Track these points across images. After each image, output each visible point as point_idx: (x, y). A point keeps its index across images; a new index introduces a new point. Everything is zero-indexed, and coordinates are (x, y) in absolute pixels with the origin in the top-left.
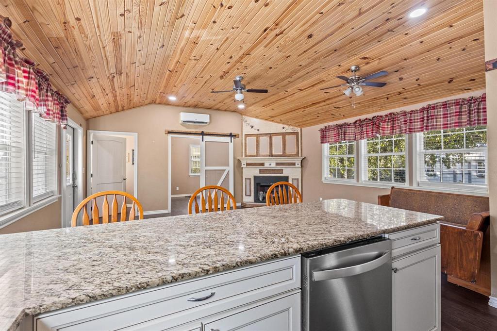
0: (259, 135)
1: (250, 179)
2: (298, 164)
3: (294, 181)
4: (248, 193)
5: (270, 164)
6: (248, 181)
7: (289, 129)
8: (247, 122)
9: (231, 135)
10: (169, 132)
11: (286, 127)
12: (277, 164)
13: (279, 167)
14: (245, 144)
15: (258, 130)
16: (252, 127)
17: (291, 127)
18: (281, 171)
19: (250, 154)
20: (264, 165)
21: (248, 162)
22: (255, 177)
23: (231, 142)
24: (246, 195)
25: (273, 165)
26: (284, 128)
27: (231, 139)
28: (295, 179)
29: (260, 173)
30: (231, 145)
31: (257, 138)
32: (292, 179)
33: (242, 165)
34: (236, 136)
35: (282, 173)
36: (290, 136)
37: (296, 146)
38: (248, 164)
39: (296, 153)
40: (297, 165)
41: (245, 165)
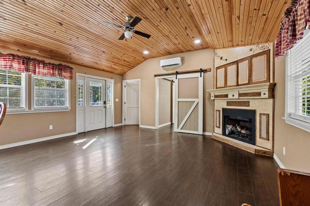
0: (226, 65)
1: (219, 111)
2: (264, 94)
3: (262, 116)
4: (218, 125)
5: (233, 96)
6: (218, 112)
7: (257, 49)
8: (218, 55)
9: (201, 71)
10: (155, 76)
11: (254, 47)
12: (240, 95)
13: (244, 99)
14: (216, 76)
15: (226, 60)
16: (221, 58)
17: (260, 46)
18: (247, 104)
19: (220, 86)
20: (227, 97)
21: (216, 94)
22: (223, 109)
23: (201, 76)
24: (217, 127)
25: (236, 96)
26: (251, 50)
27: (201, 74)
28: (264, 114)
29: (227, 105)
30: (201, 80)
31: (225, 69)
32: (260, 114)
33: (212, 97)
34: (206, 70)
35: (249, 106)
36: (259, 58)
37: (266, 70)
38: (216, 96)
39: (266, 79)
40: (263, 96)
41: (214, 97)
